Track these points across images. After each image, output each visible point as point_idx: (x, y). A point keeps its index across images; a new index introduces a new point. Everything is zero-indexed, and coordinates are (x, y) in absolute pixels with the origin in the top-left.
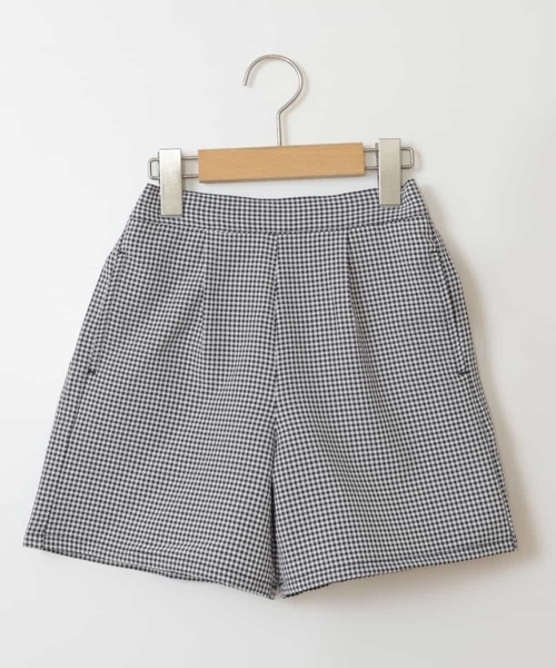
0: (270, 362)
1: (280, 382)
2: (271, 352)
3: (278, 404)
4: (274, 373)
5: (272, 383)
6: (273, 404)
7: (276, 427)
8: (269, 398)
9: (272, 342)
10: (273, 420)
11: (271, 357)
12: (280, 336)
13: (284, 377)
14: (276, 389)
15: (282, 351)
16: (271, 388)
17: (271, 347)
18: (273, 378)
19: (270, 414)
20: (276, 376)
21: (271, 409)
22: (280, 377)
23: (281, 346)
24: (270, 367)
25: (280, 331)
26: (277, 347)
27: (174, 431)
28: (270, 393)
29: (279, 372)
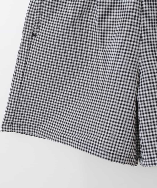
0: (138, 28)
1: (144, 41)
2: (139, 22)
3: (142, 54)
4: (140, 35)
5: (138, 41)
6: (138, 55)
7: (140, 68)
8: (136, 51)
9: (139, 16)
10: (138, 64)
11: (138, 25)
12: (145, 12)
13: (146, 38)
14: (141, 45)
15: (145, 22)
16: (138, 44)
17: (139, 19)
18: (139, 38)
19: (137, 61)
20: (141, 37)
21: (137, 58)
22: (143, 38)
23: (145, 19)
24: (137, 31)
25: (144, 9)
26: (142, 19)
27: (82, 69)
28: (137, 48)
29: (143, 35)
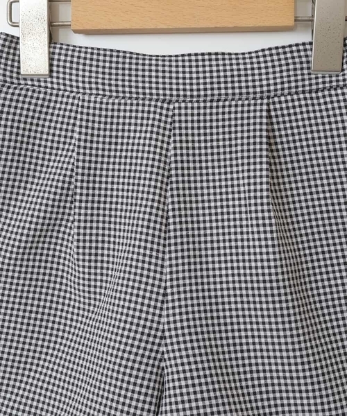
0: (158, 276)
1: (170, 305)
2: (160, 262)
3: (167, 334)
4: (162, 291)
5: (159, 305)
6: (159, 334)
7: (163, 364)
8: (155, 325)
9: (161, 248)
10: (159, 356)
11: (159, 269)
12: (173, 241)
13: (176, 297)
14: (164, 313)
15: (174, 262)
16: (158, 312)
17: (160, 255)
18: (160, 298)
19: (155, 348)
20: (165, 295)
21: (157, 341)
22: (170, 298)
23: (173, 255)
24: (157, 283)
25: (172, 234)
26: (167, 256)
28: (156, 318)
29: (169, 291)
